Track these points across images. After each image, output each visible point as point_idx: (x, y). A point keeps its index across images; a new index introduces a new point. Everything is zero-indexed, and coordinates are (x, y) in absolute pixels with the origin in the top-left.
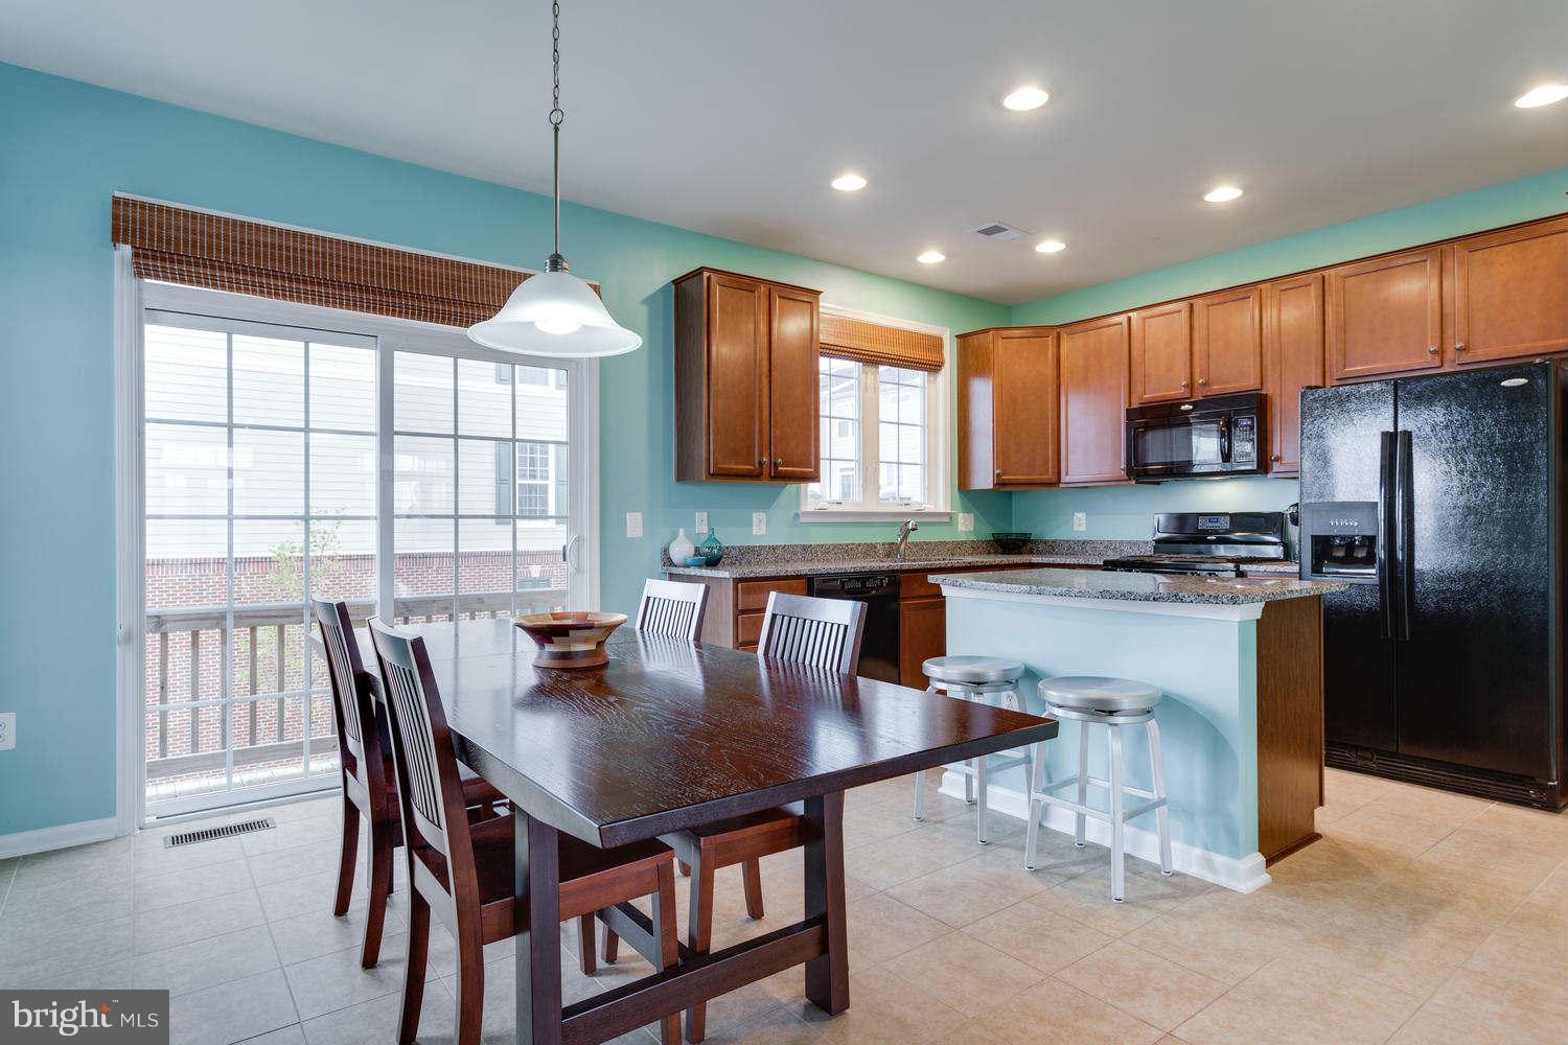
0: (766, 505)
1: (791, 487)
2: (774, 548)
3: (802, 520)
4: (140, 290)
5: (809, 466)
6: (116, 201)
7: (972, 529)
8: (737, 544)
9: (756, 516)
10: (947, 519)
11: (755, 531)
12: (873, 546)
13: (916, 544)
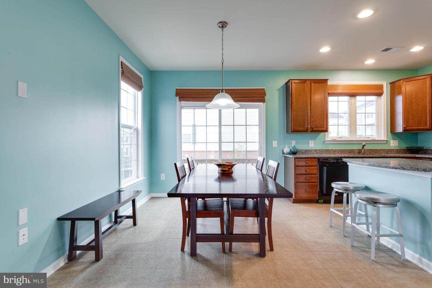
0: (314, 139)
1: (322, 134)
2: (316, 150)
3: (326, 142)
4: (181, 103)
5: (324, 128)
6: (177, 89)
7: (397, 145)
8: (305, 149)
9: (310, 142)
10: (386, 142)
11: (310, 145)
12: (353, 150)
13: (371, 150)
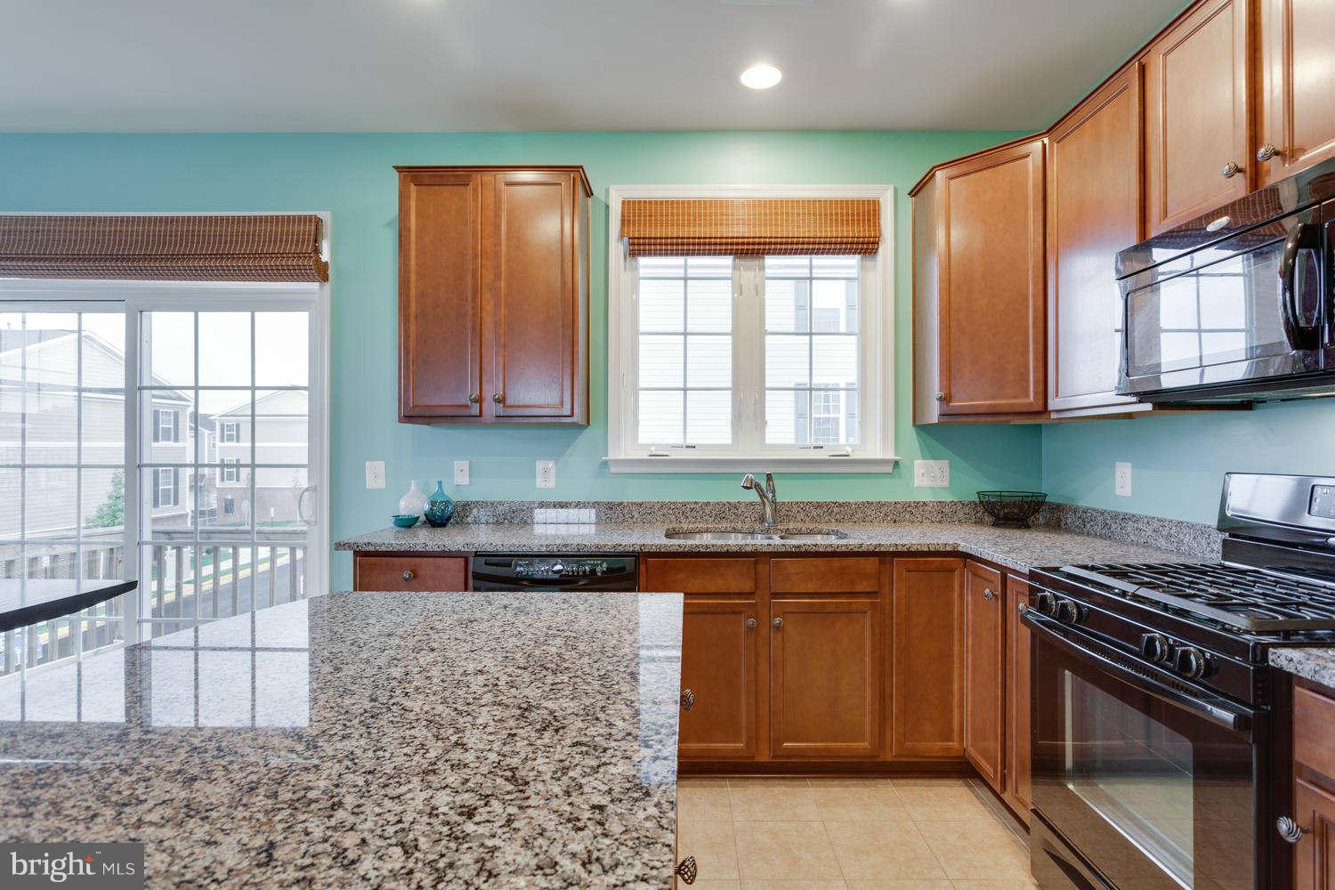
0: (556, 453)
7: (946, 484)
9: (540, 465)
10: (889, 469)
11: (540, 483)
13: (819, 505)
